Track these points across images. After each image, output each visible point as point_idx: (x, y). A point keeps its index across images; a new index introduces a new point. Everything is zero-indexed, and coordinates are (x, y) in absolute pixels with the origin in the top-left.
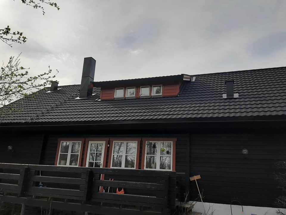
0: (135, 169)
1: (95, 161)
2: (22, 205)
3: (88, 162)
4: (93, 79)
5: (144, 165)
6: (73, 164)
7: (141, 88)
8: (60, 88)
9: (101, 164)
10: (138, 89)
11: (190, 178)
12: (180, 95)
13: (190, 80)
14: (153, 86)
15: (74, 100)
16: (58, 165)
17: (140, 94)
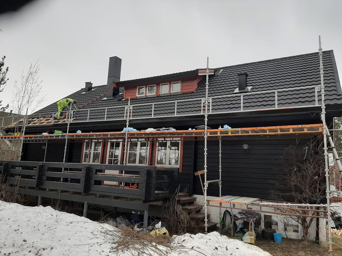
0: (147, 165)
1: (113, 159)
2: (39, 196)
3: (108, 160)
4: (120, 79)
5: (155, 161)
6: (96, 161)
7: (160, 85)
8: (95, 89)
9: (119, 161)
10: (158, 86)
11: (195, 173)
12: (196, 90)
13: (214, 74)
14: (172, 83)
15: (101, 100)
16: (83, 163)
17: (160, 92)
